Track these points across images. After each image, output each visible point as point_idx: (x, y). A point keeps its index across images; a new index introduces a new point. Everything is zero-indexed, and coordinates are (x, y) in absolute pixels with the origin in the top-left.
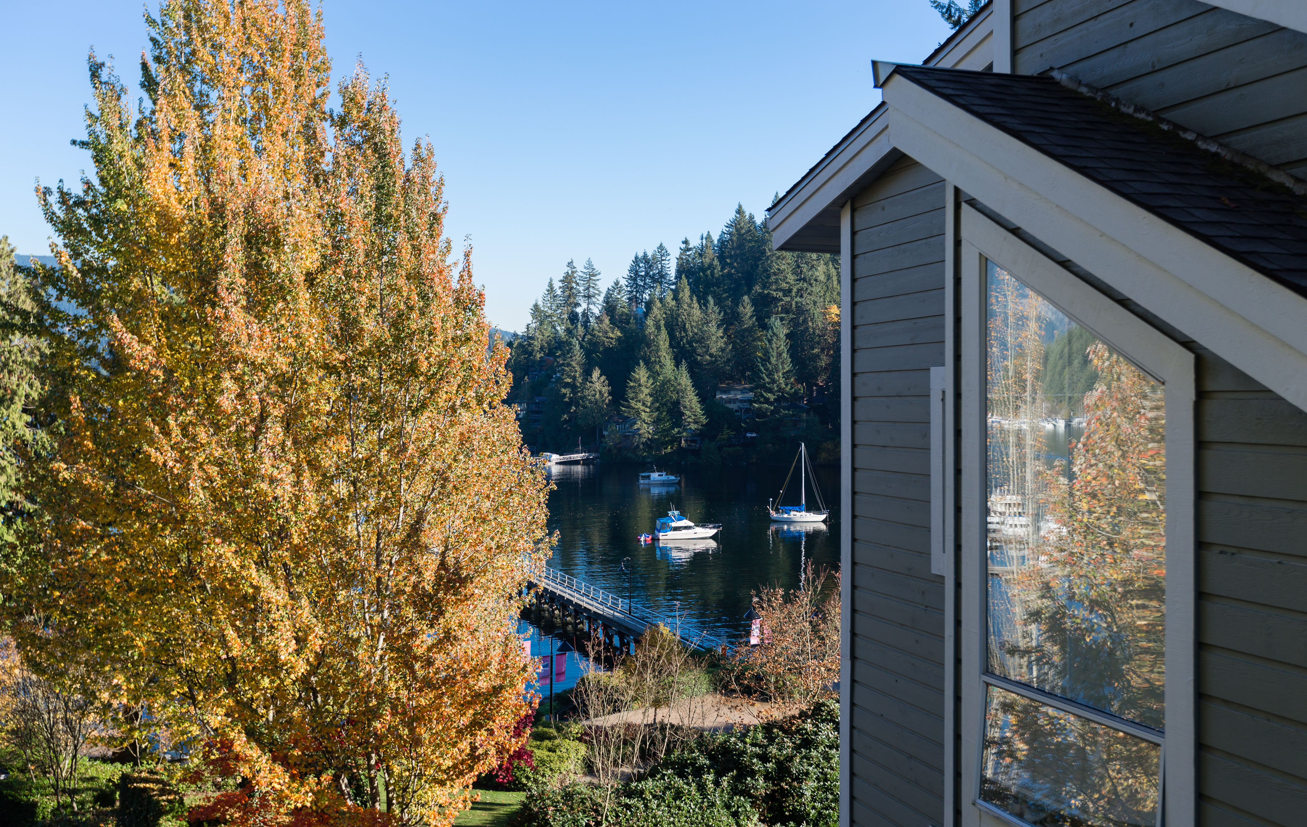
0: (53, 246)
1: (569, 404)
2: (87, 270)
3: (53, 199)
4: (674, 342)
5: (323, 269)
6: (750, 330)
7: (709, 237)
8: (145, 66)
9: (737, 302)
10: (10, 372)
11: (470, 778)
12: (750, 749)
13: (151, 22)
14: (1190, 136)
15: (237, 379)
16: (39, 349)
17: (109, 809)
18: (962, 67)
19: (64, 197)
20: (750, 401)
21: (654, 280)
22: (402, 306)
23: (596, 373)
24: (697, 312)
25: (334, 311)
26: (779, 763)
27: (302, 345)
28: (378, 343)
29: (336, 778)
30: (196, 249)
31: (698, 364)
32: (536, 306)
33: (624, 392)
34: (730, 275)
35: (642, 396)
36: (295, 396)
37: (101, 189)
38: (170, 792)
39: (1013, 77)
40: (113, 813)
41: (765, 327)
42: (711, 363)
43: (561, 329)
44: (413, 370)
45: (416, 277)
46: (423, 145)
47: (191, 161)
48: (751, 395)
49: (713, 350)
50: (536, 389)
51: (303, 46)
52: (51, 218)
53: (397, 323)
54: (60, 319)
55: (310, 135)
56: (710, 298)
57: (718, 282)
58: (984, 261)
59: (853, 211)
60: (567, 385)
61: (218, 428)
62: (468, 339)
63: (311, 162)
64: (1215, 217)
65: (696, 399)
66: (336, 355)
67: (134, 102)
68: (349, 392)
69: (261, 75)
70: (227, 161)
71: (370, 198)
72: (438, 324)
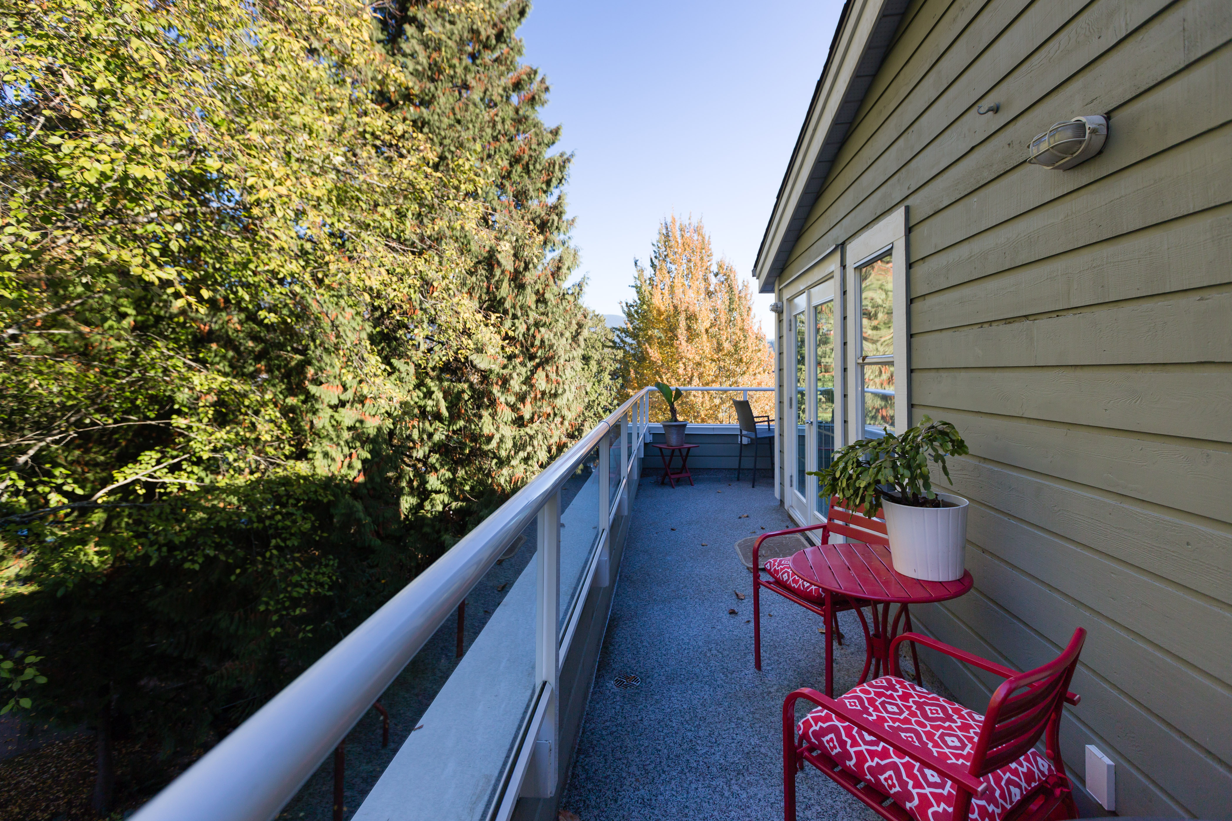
0: (625, 321)
2: (635, 328)
3: (624, 305)
5: (710, 327)
8: (651, 260)
10: (605, 361)
13: (653, 245)
15: (684, 364)
19: (627, 304)
22: (737, 340)
25: (715, 341)
27: (704, 353)
28: (729, 352)
30: (669, 321)
36: (702, 370)
37: (638, 302)
44: (741, 360)
45: (742, 329)
47: (667, 291)
51: (704, 249)
52: (624, 311)
53: (736, 345)
54: (626, 344)
55: (706, 280)
61: (678, 380)
62: (760, 350)
63: (707, 289)
66: (715, 356)
67: (649, 272)
68: (720, 368)
69: (689, 261)
70: (678, 291)
71: (727, 303)
72: (750, 345)
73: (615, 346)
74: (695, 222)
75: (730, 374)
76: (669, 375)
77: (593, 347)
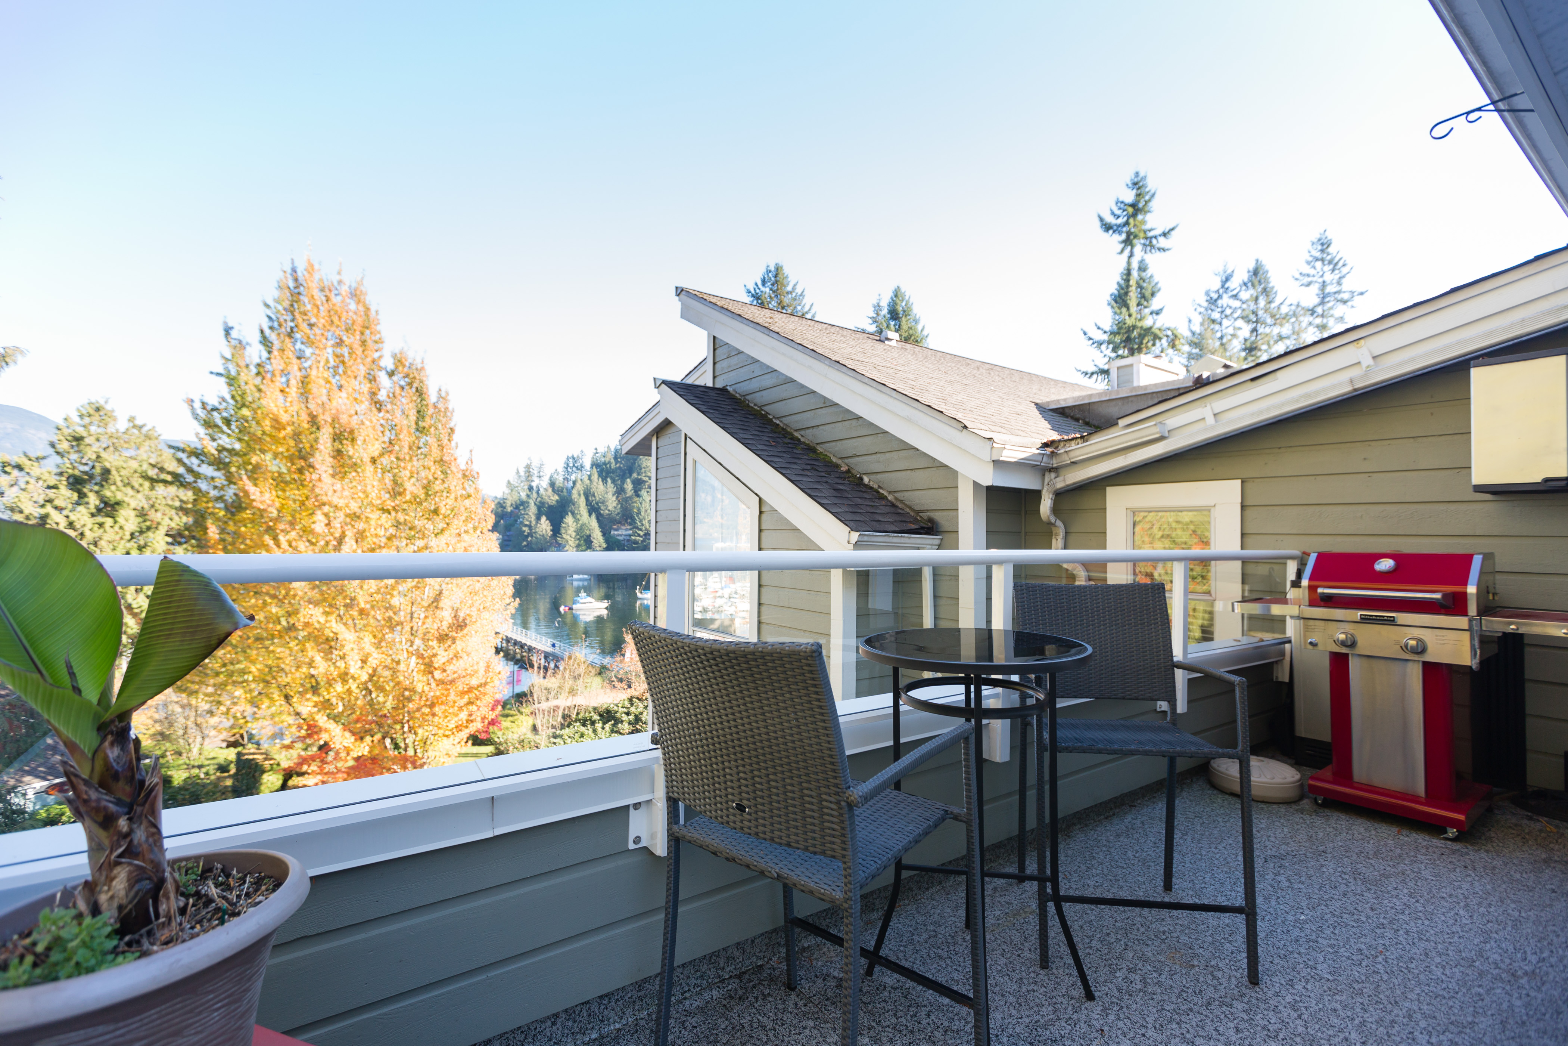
0: (197, 434)
1: (527, 537)
2: (221, 449)
3: (197, 405)
4: (588, 503)
5: (382, 455)
6: (631, 498)
7: (608, 447)
8: (262, 332)
9: (623, 482)
10: (156, 511)
11: (465, 734)
12: (621, 710)
13: (267, 306)
14: (771, 417)
15: (326, 515)
16: (178, 497)
17: (226, 774)
18: (697, 383)
19: (204, 405)
20: (630, 536)
21: (577, 469)
22: (431, 477)
23: (544, 519)
24: (601, 486)
25: (388, 477)
26: (636, 716)
27: (367, 496)
28: (415, 497)
29: (384, 738)
30: (298, 441)
31: (600, 514)
32: (509, 482)
33: (559, 530)
34: (620, 467)
35: (569, 532)
36: (361, 525)
37: (232, 402)
38: (271, 759)
39: (713, 389)
40: (230, 776)
41: (638, 496)
42: (609, 515)
43: (523, 495)
44: (436, 512)
45: (441, 462)
46: (443, 390)
47: (295, 389)
48: (631, 532)
49: (610, 508)
50: (508, 528)
51: (367, 328)
52: (196, 417)
53: (426, 487)
54: (200, 478)
55: (372, 379)
56: (609, 480)
57: (613, 472)
58: (695, 462)
59: (657, 438)
60: (526, 526)
61: (312, 542)
62: (469, 496)
63: (372, 394)
64: (765, 448)
65: (600, 534)
66: (389, 502)
67: (255, 353)
68: (397, 525)
69: (340, 343)
70: (319, 391)
71: (413, 417)
72: (452, 488)
73: (177, 480)
74: (350, 279)
75: (413, 533)
76: (293, 534)
77: (127, 484)
